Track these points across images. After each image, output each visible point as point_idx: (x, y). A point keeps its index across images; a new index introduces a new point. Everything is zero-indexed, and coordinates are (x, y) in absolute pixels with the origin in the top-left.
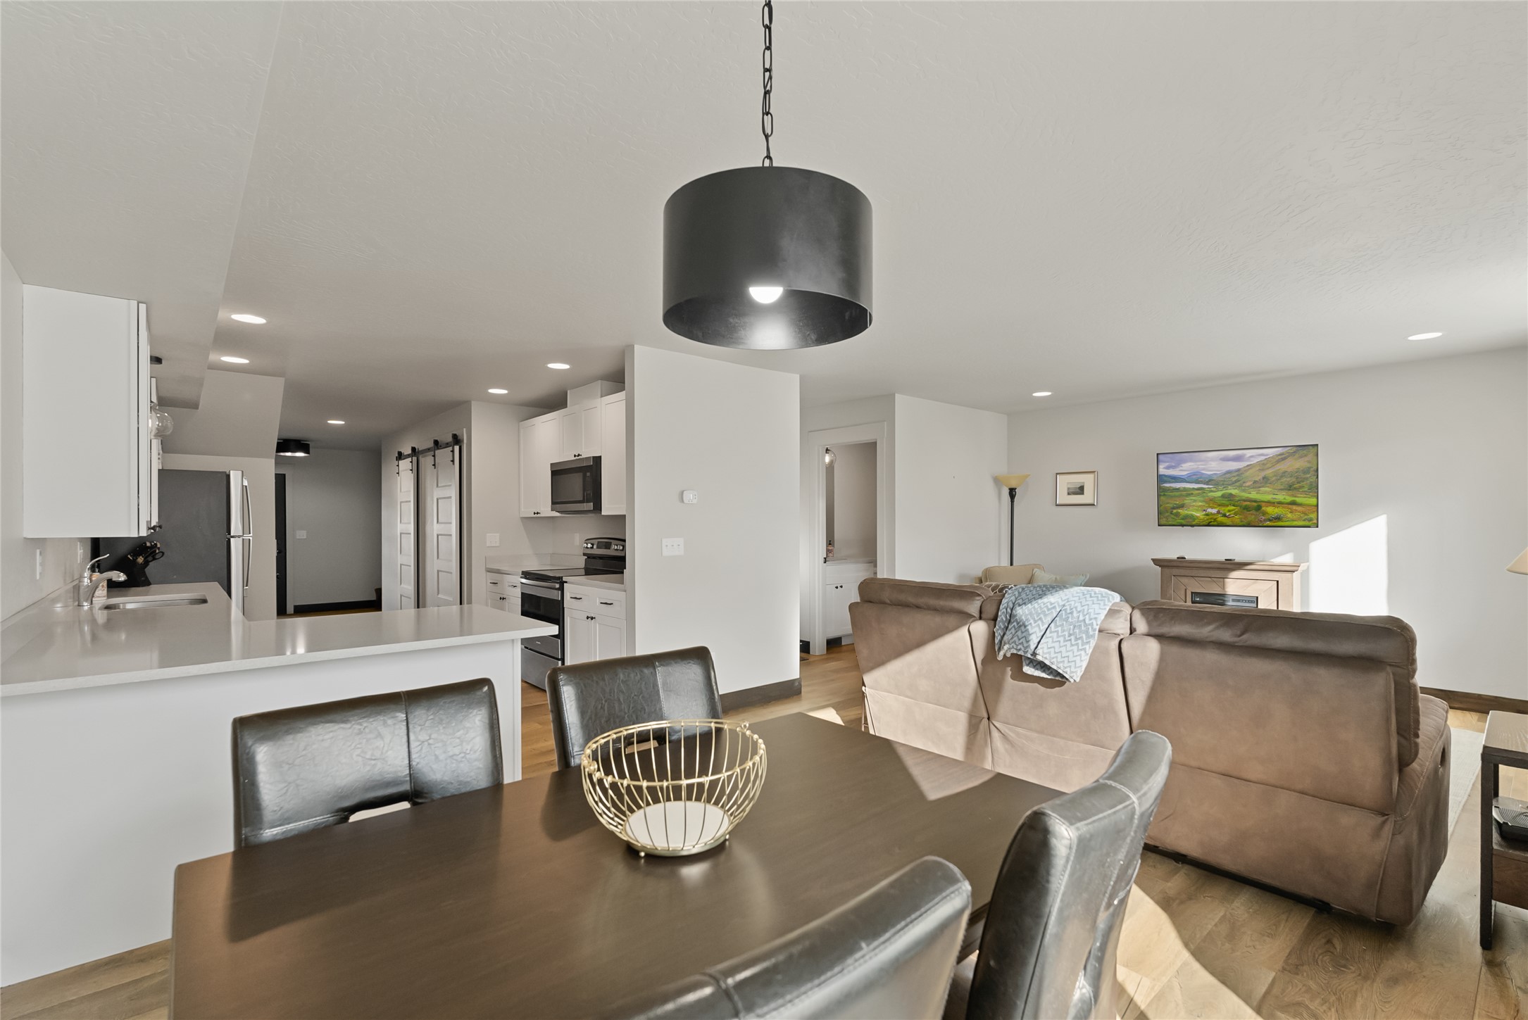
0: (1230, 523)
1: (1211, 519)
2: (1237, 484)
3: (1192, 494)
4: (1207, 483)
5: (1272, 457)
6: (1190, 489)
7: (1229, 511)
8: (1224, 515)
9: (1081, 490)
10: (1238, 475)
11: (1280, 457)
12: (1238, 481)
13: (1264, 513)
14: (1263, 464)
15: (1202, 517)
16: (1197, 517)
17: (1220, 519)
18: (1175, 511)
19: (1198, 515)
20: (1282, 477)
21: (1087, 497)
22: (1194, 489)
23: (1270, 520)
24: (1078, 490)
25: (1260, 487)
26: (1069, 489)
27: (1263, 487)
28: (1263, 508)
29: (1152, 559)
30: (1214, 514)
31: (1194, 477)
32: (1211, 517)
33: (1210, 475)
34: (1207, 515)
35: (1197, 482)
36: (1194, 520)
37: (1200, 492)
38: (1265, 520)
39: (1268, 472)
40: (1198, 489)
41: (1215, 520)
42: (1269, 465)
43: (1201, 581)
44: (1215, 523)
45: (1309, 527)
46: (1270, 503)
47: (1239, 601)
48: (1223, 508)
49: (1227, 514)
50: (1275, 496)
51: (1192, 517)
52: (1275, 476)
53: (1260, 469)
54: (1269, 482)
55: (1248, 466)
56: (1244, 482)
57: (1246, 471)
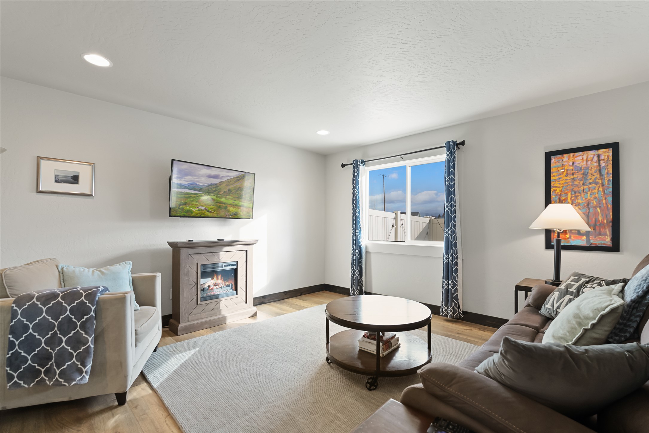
0: (211, 216)
1: (201, 213)
2: (216, 193)
3: (191, 197)
4: (199, 190)
5: (233, 178)
6: (190, 193)
7: (211, 209)
8: (209, 211)
9: (75, 179)
10: (216, 187)
11: (237, 179)
12: (215, 191)
13: (229, 211)
14: (229, 182)
15: (196, 212)
16: (194, 211)
17: (207, 214)
18: (181, 207)
19: (194, 210)
20: (237, 190)
21: (82, 187)
22: (192, 193)
23: (232, 215)
24: (70, 179)
25: (227, 196)
26: (57, 176)
27: (228, 196)
28: (228, 208)
29: (168, 242)
30: (203, 210)
31: (192, 186)
32: (201, 212)
33: (201, 186)
34: (199, 210)
35: (194, 189)
36: (192, 213)
37: (195, 196)
38: (229, 215)
39: (231, 187)
40: (195, 194)
41: (204, 214)
42: (231, 183)
43: (207, 256)
44: (204, 216)
45: (249, 219)
46: (231, 205)
47: (228, 266)
48: (208, 207)
49: (210, 211)
50: (234, 201)
51: (190, 211)
52: (234, 189)
53: (227, 185)
54: (231, 193)
55: (221, 182)
56: (219, 192)
57: (220, 185)
